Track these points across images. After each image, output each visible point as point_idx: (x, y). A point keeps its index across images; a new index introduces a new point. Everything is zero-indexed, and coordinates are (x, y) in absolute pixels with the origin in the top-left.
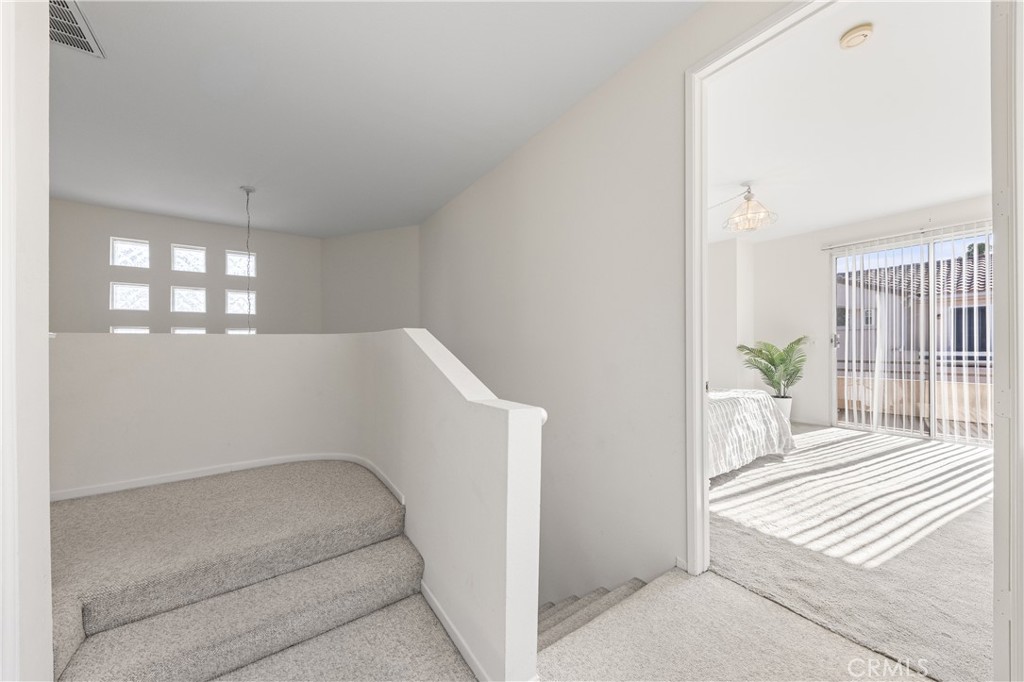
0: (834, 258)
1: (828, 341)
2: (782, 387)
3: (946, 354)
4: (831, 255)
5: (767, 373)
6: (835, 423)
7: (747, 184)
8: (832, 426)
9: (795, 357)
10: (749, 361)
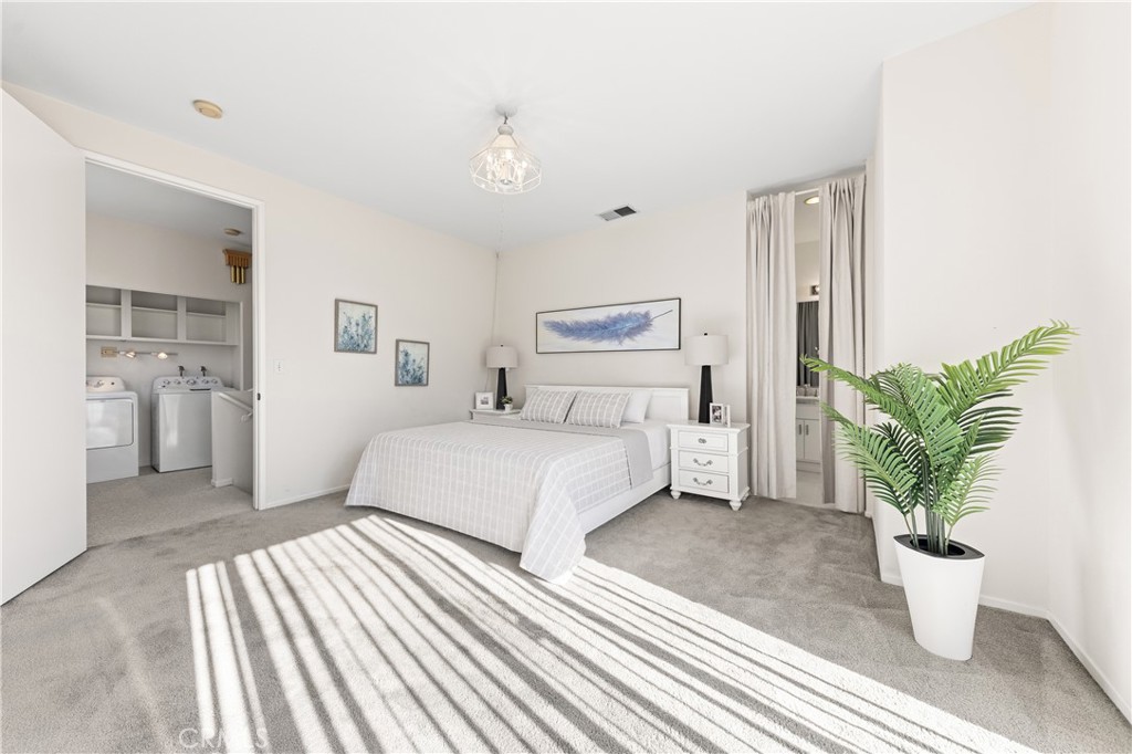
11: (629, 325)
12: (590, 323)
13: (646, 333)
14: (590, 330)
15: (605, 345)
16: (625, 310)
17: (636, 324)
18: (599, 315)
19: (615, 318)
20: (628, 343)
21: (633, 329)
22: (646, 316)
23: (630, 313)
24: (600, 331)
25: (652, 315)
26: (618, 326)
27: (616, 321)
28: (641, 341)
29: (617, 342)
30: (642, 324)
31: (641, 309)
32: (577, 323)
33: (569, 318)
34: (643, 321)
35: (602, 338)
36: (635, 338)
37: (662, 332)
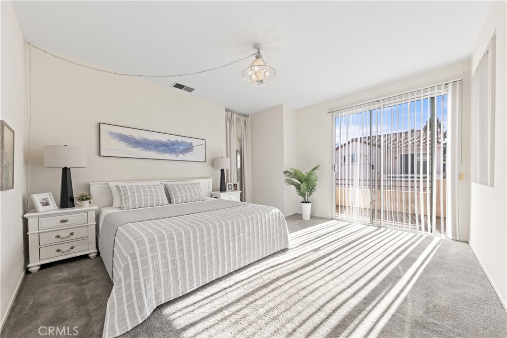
0: (334, 117)
1: (331, 168)
2: (306, 196)
3: (399, 175)
4: (333, 116)
5: (298, 187)
6: (334, 218)
7: (257, 46)
8: (333, 219)
9: (312, 177)
10: (287, 181)
11: (182, 147)
12: (156, 141)
13: (190, 153)
14: (156, 146)
15: (167, 156)
16: (180, 139)
17: (185, 147)
18: (164, 138)
19: (173, 142)
20: (181, 157)
21: (184, 150)
22: (191, 144)
23: (182, 141)
24: (163, 148)
25: (194, 145)
26: (175, 147)
27: (174, 143)
28: (188, 156)
29: (175, 156)
30: (189, 148)
31: (189, 141)
32: (145, 139)
33: (138, 135)
34: (189, 147)
35: (165, 152)
36: (185, 155)
37: (198, 154)
